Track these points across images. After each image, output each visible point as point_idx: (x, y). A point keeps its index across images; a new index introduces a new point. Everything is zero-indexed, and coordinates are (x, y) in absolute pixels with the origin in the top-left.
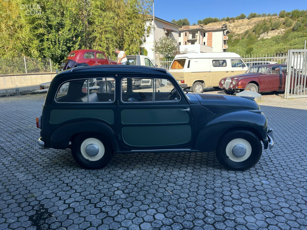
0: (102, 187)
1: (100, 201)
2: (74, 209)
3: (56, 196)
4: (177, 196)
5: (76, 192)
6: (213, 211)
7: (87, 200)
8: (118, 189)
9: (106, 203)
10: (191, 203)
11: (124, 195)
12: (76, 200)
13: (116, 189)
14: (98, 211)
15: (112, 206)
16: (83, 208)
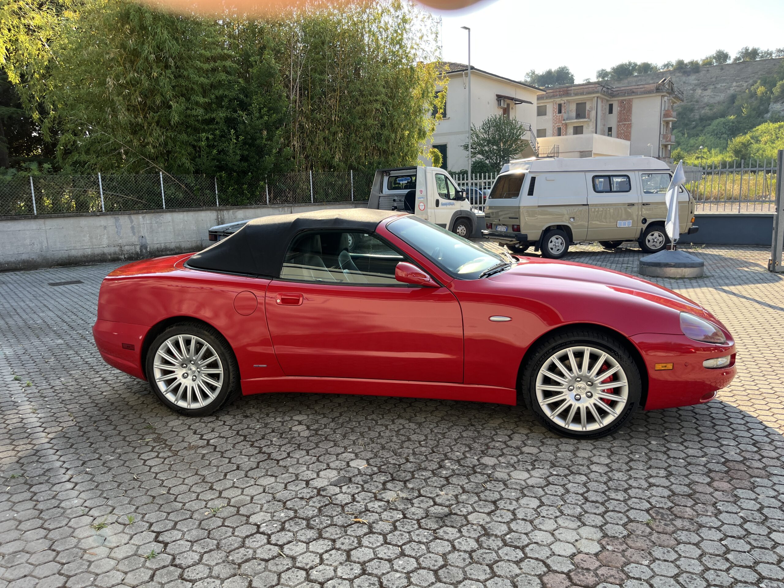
0: (273, 419)
1: (263, 438)
2: (216, 447)
3: (189, 428)
4: (403, 438)
5: (224, 424)
6: (458, 461)
7: (241, 435)
8: (300, 423)
9: (272, 441)
10: (423, 449)
11: (307, 431)
12: (221, 435)
13: (297, 423)
14: (255, 451)
15: (280, 446)
16: (230, 447)
